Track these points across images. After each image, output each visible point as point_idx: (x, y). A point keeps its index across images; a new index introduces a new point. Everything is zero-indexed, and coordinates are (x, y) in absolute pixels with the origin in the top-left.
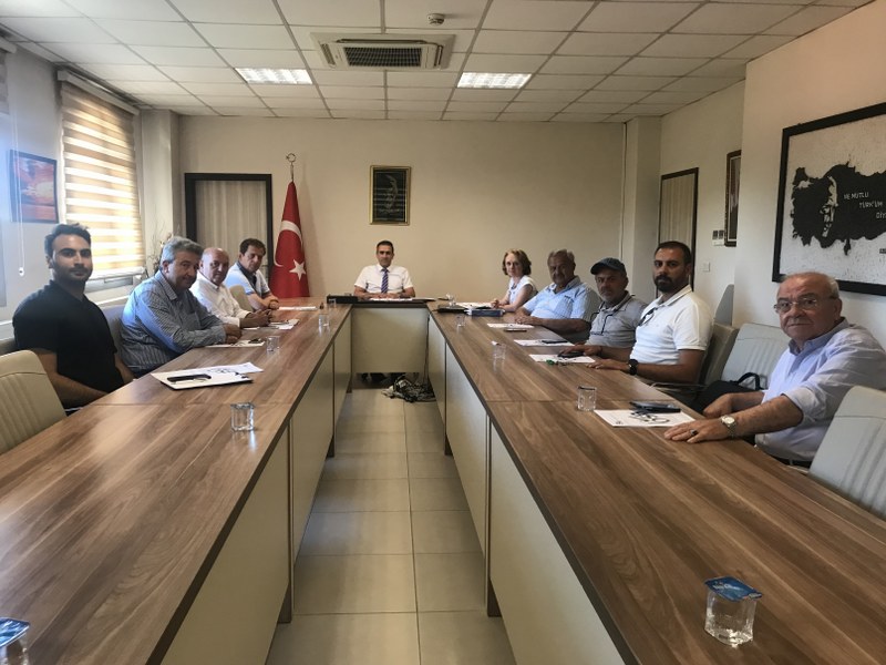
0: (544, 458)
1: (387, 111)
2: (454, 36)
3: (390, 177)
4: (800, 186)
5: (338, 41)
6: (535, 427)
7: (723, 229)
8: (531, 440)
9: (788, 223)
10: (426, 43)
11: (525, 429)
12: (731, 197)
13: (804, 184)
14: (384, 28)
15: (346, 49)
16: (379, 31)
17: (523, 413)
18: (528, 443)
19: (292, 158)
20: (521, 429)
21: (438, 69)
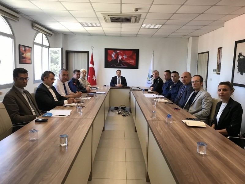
0: (165, 140)
2: (141, 14)
4: (240, 58)
5: (108, 16)
6: (162, 129)
7: (216, 69)
8: (161, 134)
9: (236, 68)
10: (132, 16)
11: (159, 130)
12: (219, 61)
13: (241, 57)
14: (121, 12)
15: (111, 18)
16: (120, 13)
17: (158, 125)
18: (160, 135)
20: (158, 130)
21: (136, 23)
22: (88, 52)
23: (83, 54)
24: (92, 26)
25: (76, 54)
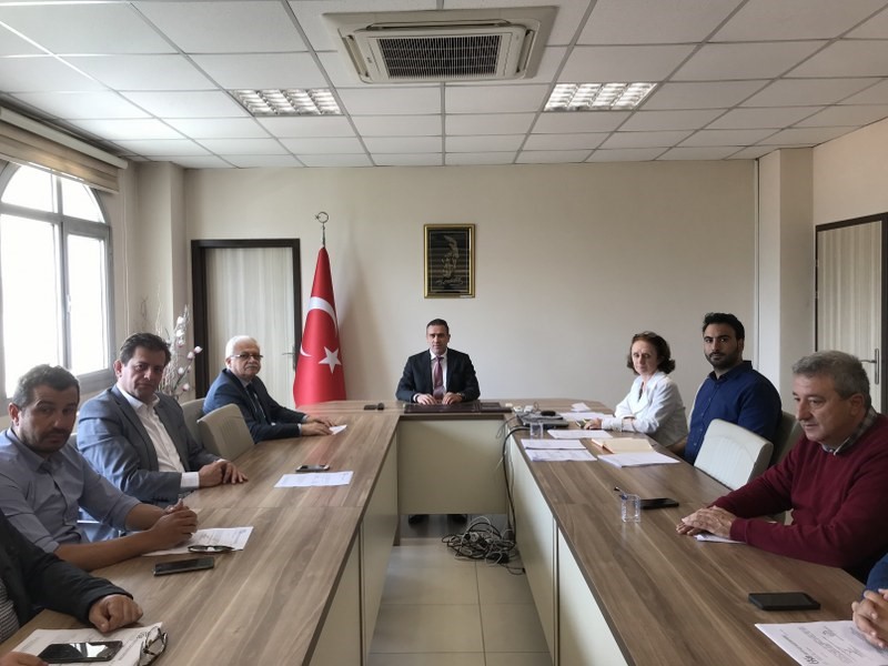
1: (444, 153)
2: (556, 10)
3: (448, 238)
5: (369, 28)
10: (508, 24)
15: (384, 43)
16: (434, 5)
19: (323, 217)
21: (521, 80)
22: (294, 245)
23: (272, 252)
24: (299, 114)
25: (240, 252)
